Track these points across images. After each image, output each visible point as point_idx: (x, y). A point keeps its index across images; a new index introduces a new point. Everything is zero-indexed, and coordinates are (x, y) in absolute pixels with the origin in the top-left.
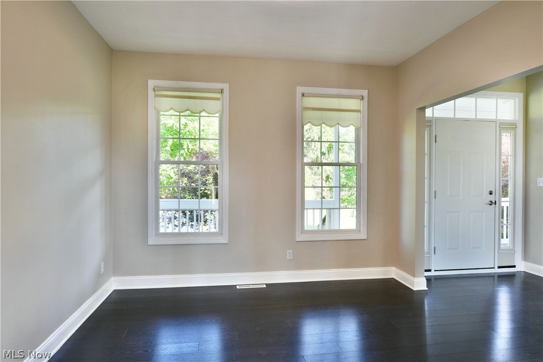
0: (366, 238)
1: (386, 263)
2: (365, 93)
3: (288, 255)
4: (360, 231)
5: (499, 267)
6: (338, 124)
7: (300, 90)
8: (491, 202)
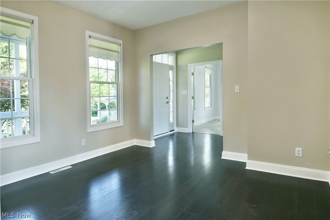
0: (123, 125)
1: (131, 138)
2: (121, 42)
3: (83, 143)
4: (120, 122)
5: (170, 131)
6: (108, 58)
7: (88, 33)
8: (167, 102)
